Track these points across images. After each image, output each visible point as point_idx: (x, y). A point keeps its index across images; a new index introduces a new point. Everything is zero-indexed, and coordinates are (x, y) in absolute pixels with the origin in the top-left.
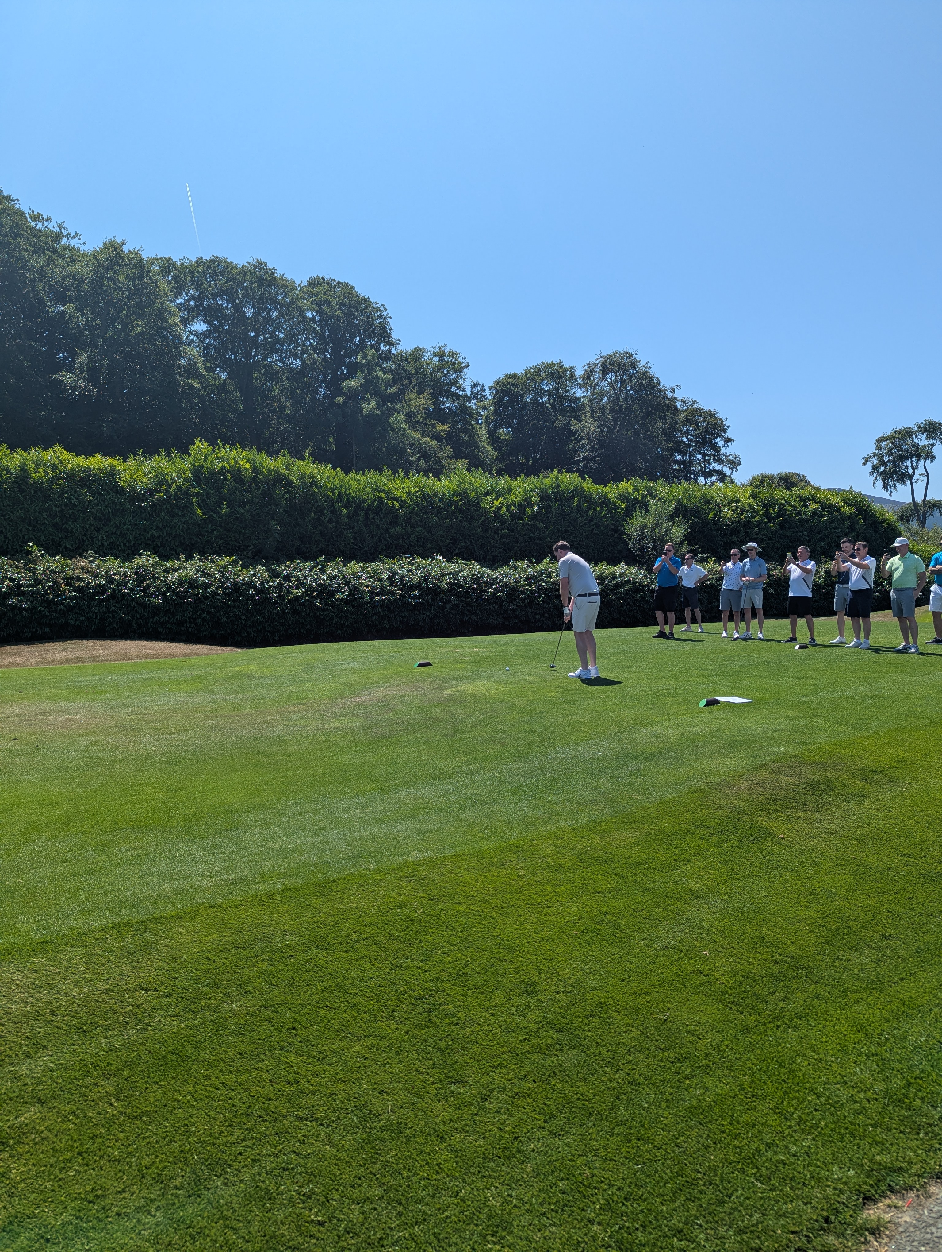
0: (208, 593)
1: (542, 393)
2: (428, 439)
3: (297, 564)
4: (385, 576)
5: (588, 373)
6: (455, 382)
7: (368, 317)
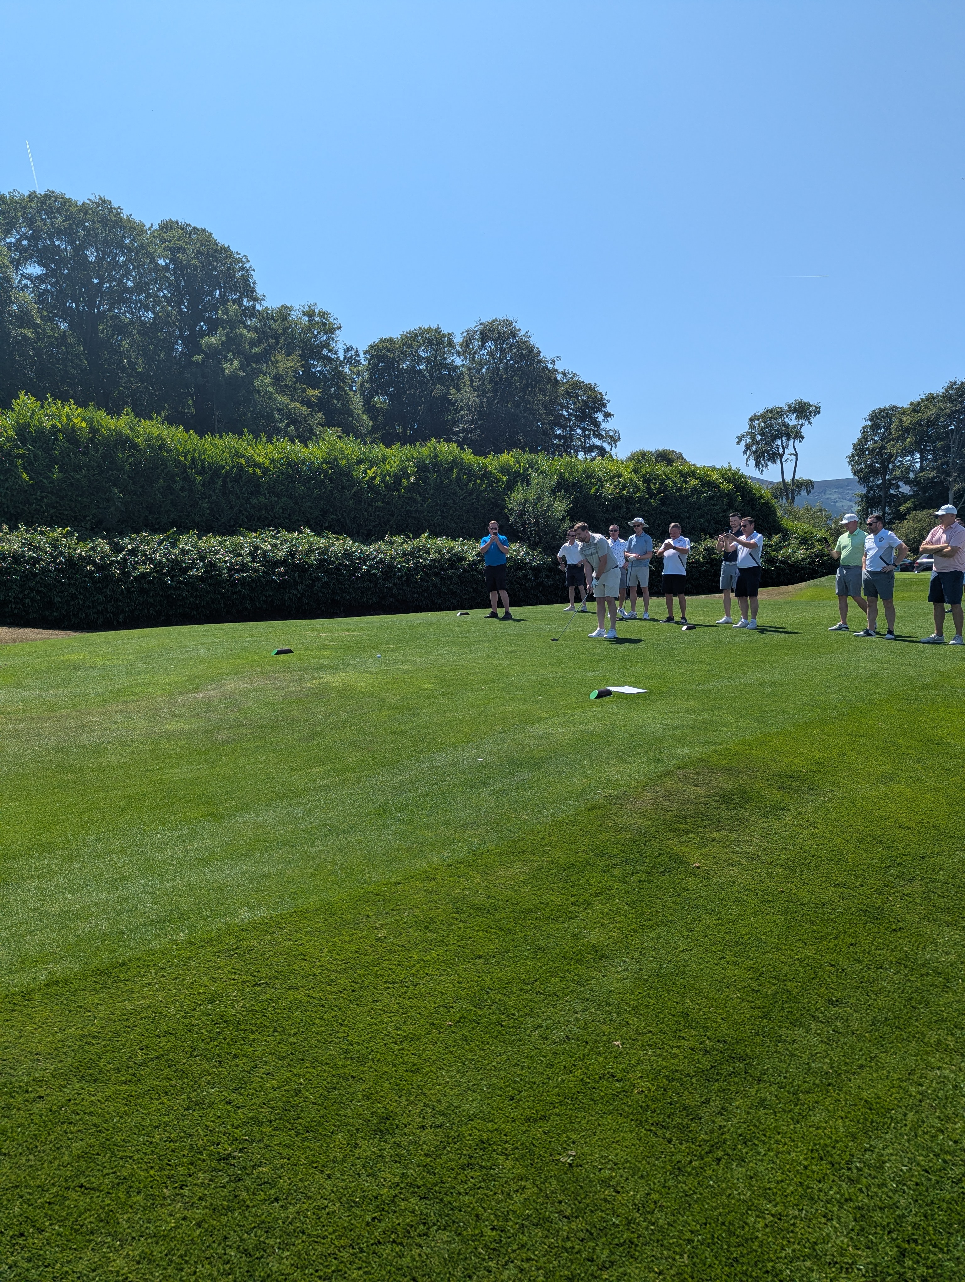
0: (36, 569)
1: (419, 360)
2: (298, 404)
3: (145, 537)
4: (245, 551)
5: (467, 341)
6: (326, 345)
7: (229, 269)
